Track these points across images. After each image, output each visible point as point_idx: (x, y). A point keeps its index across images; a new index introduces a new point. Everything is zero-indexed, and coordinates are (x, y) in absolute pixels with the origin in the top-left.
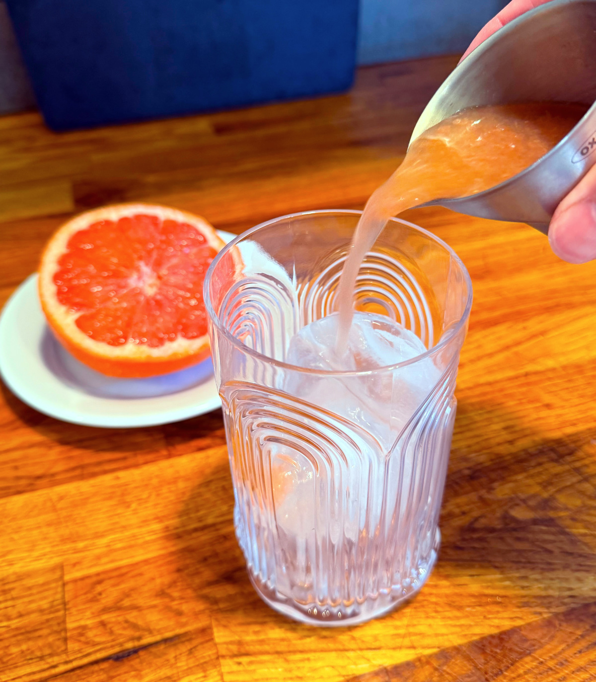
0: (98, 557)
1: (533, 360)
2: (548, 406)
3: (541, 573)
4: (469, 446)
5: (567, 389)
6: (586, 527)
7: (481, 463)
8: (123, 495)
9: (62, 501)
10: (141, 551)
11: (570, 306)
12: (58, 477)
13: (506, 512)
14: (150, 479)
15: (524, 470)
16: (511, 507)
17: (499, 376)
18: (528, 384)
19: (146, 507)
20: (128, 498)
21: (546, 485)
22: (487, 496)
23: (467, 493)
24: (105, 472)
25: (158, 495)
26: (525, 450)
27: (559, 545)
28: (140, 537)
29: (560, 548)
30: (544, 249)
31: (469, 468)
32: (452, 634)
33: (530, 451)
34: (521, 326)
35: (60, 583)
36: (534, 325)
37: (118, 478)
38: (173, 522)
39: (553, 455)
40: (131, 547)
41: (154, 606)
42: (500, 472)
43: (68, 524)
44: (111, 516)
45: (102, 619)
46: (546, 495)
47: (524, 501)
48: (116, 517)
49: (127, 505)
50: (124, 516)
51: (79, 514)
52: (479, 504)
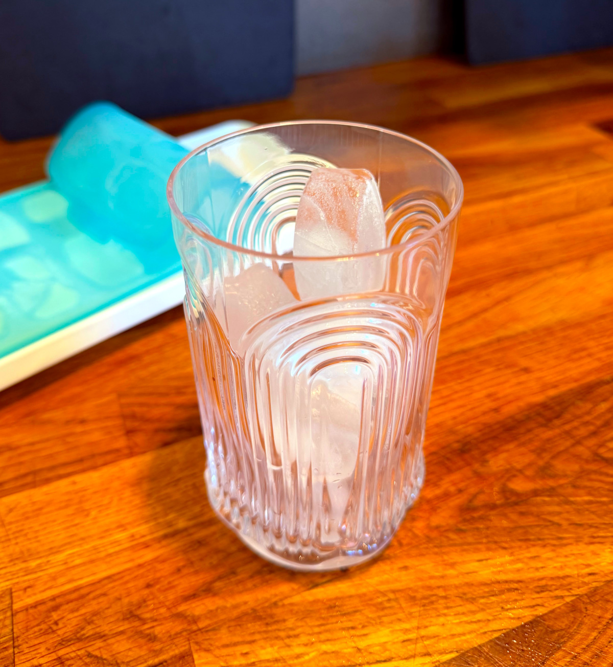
0: (54, 578)
1: (503, 326)
2: (526, 370)
3: (553, 551)
4: (455, 418)
5: (541, 351)
6: (589, 494)
7: (470, 435)
8: (80, 502)
9: (12, 514)
10: (104, 566)
11: (528, 272)
12: (6, 487)
13: (504, 485)
14: (111, 482)
15: (514, 438)
16: (509, 480)
17: (471, 344)
18: (502, 349)
19: (108, 515)
20: (87, 506)
21: (540, 451)
22: (482, 470)
23: (459, 468)
24: (60, 477)
25: (121, 499)
26: (512, 417)
27: (566, 516)
28: (102, 549)
29: (568, 520)
31: (458, 441)
32: (470, 632)
33: (517, 417)
34: (484, 293)
35: (9, 614)
36: (497, 292)
37: (74, 483)
39: (540, 420)
40: (92, 561)
41: (122, 633)
42: (490, 442)
43: (18, 540)
44: (68, 528)
45: (60, 655)
46: (541, 463)
47: (520, 471)
48: (73, 528)
49: (86, 513)
50: (83, 527)
51: (31, 528)
52: (475, 479)
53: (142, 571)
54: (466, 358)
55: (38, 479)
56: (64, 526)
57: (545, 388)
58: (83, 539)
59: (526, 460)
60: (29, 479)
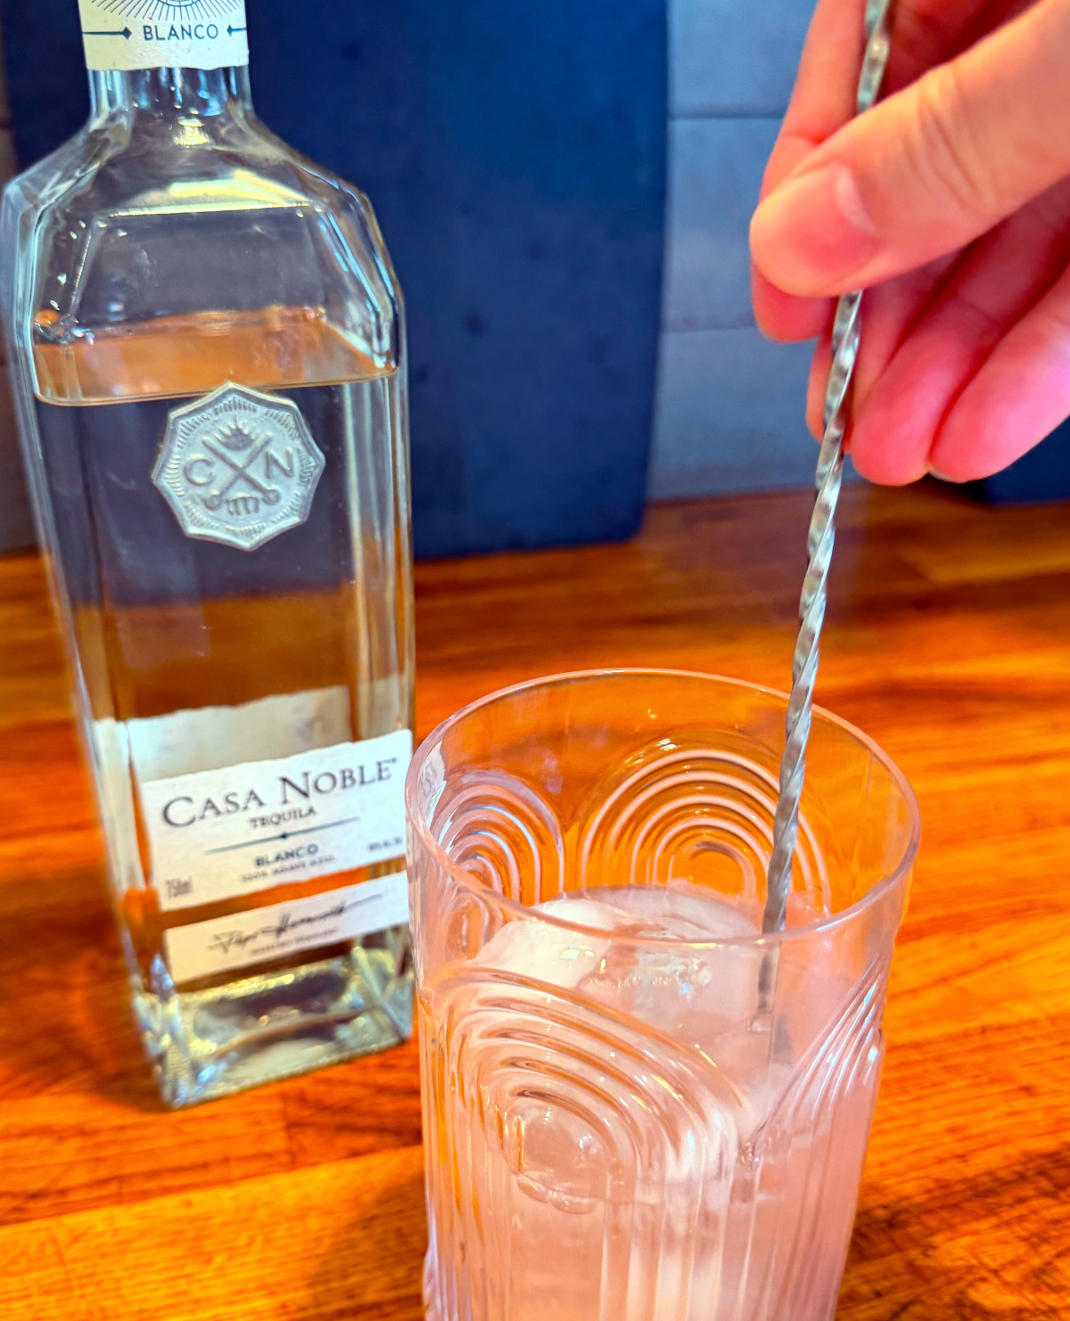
1: (993, 1004)
2: (1028, 1090)
4: (883, 1164)
5: (1062, 1058)
7: (907, 1198)
9: (79, 1245)
11: (1053, 909)
12: (71, 1197)
13: (963, 1293)
14: (254, 1208)
15: (992, 1211)
16: (971, 1284)
17: (931, 1032)
18: (989, 1048)
19: (243, 1265)
20: (208, 1245)
21: (1036, 1241)
22: (921, 1262)
23: (882, 1255)
24: (166, 1191)
25: (268, 1241)
26: (990, 1174)
30: (997, 808)
31: (885, 1207)
33: (1002, 1174)
34: (966, 940)
36: (991, 940)
37: (189, 1204)
38: (299, 1296)
39: (1044, 1184)
42: (945, 1214)
44: (173, 1279)
46: (1036, 1262)
47: (995, 1272)
48: (182, 1282)
49: (206, 1257)
50: (199, 1281)
51: (108, 1272)
52: (907, 1277)
54: (918, 1057)
55: (126, 1189)
56: (165, 1276)
57: (1058, 1126)
58: (197, 1301)
59: (1009, 1253)
60: (111, 1189)
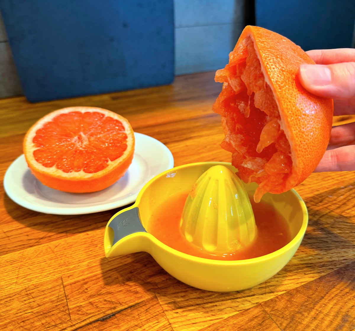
0: (83, 272)
3: (326, 251)
6: (340, 230)
8: (92, 242)
10: (108, 266)
27: (330, 238)
32: (291, 283)
35: (62, 286)
37: (87, 234)
41: (121, 291)
43: (62, 258)
44: (87, 252)
45: (90, 301)
48: (89, 252)
50: (94, 251)
51: (68, 253)
53: (126, 267)
57: (313, 191)
58: (95, 256)
